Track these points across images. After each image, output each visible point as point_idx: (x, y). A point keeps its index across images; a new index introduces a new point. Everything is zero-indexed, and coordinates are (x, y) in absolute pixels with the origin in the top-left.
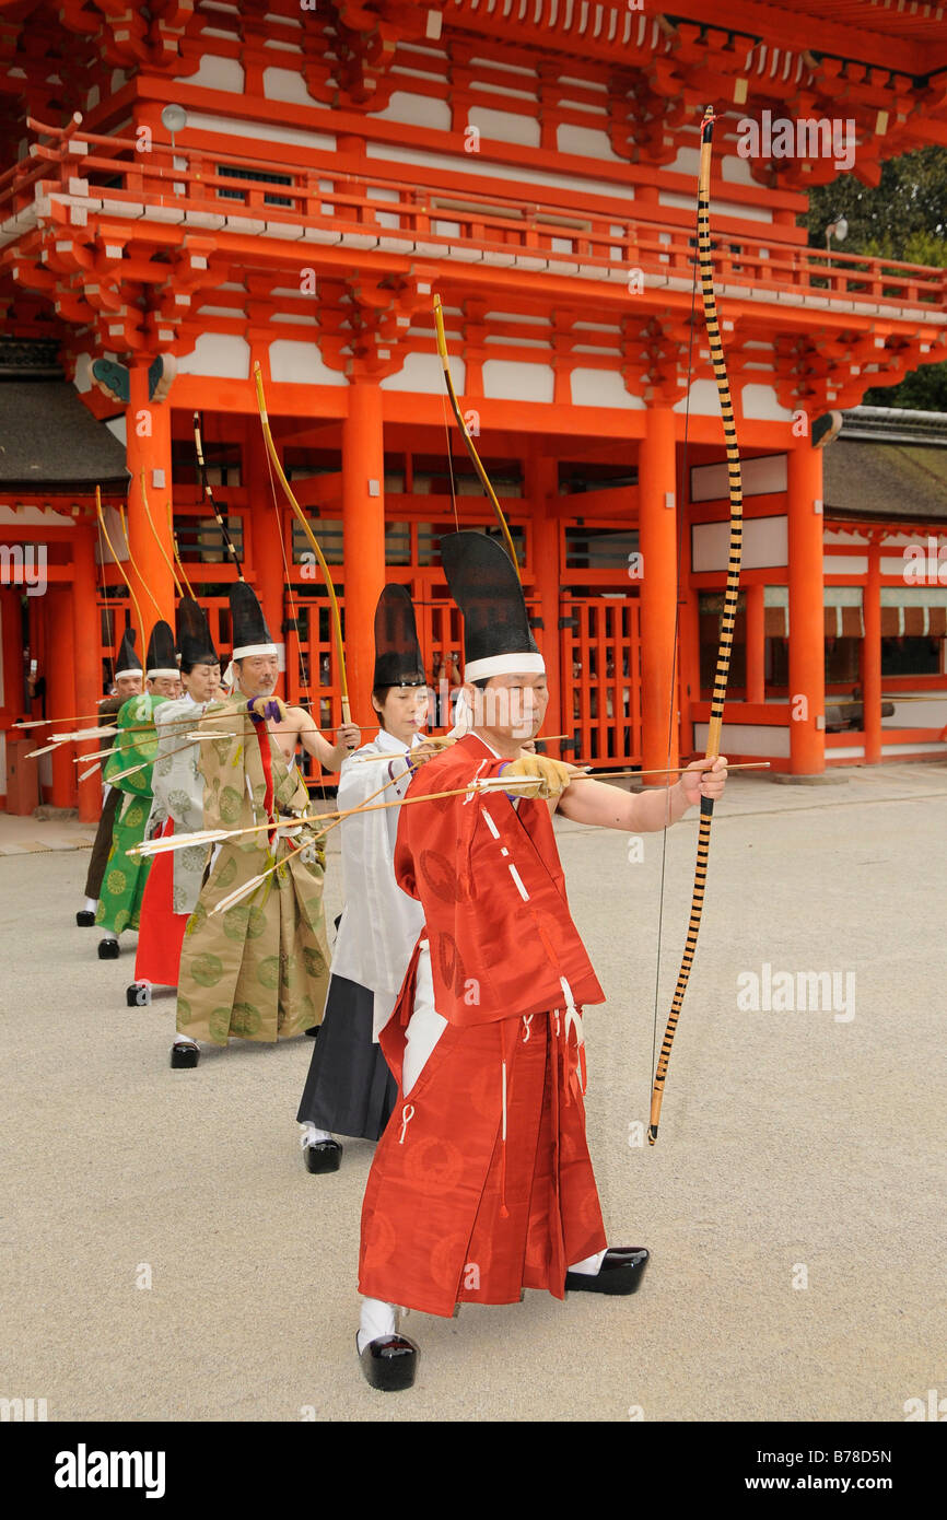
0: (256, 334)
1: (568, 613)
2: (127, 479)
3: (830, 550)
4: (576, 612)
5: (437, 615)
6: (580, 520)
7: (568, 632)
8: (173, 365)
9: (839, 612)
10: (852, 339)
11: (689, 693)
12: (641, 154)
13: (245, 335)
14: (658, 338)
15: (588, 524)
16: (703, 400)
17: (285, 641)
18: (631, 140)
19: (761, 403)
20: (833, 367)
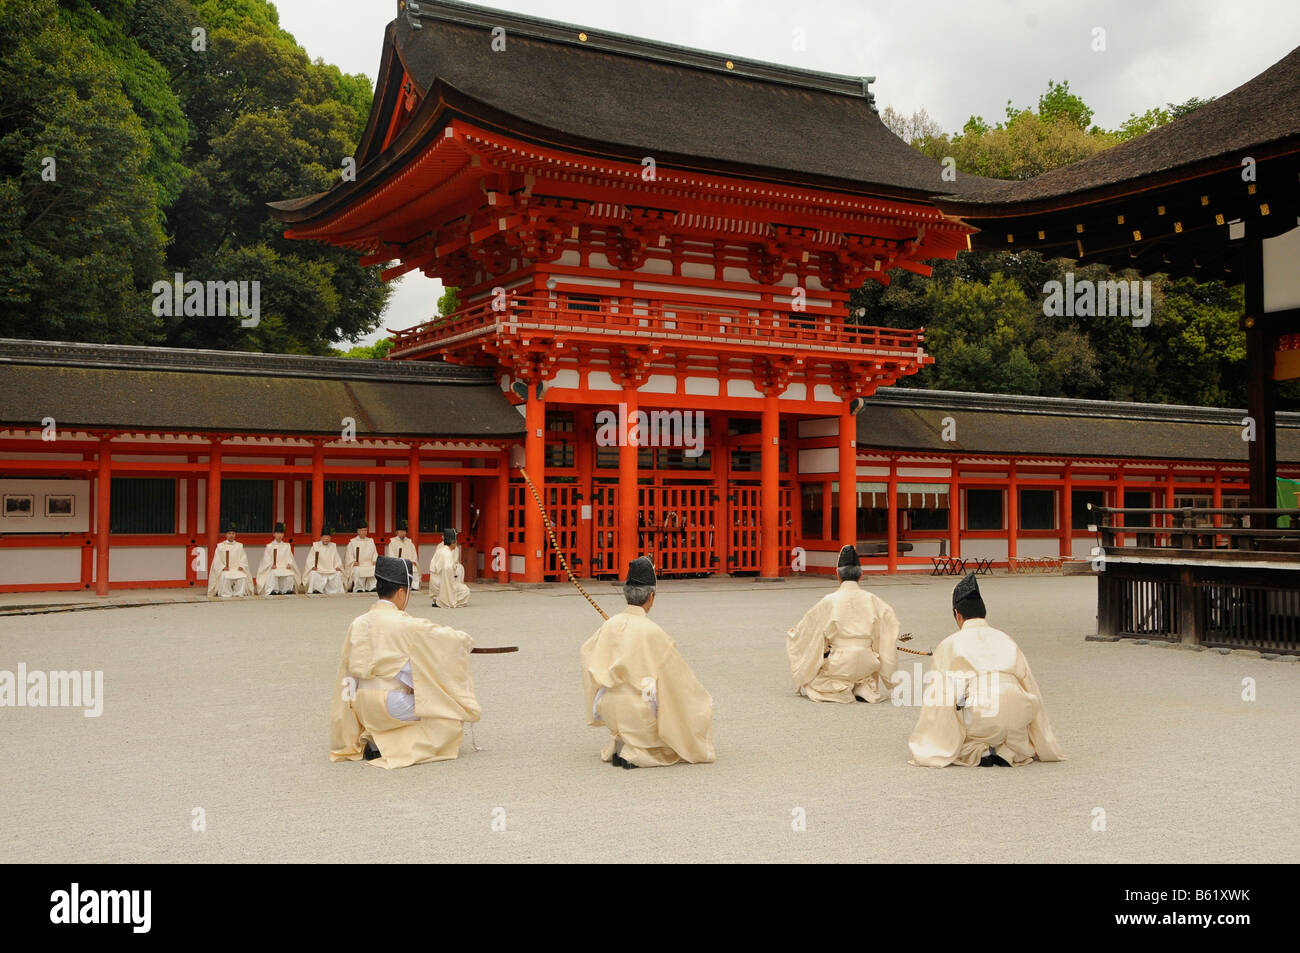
0: (582, 369)
1: (732, 493)
2: (526, 433)
3: (860, 463)
4: (736, 493)
5: (665, 493)
6: (739, 448)
7: (732, 503)
8: (547, 385)
9: (874, 495)
10: (866, 365)
11: (795, 535)
12: (764, 279)
13: (578, 371)
14: (768, 366)
15: (743, 449)
16: (795, 392)
17: (592, 504)
18: (760, 272)
19: (825, 394)
20: (859, 377)
